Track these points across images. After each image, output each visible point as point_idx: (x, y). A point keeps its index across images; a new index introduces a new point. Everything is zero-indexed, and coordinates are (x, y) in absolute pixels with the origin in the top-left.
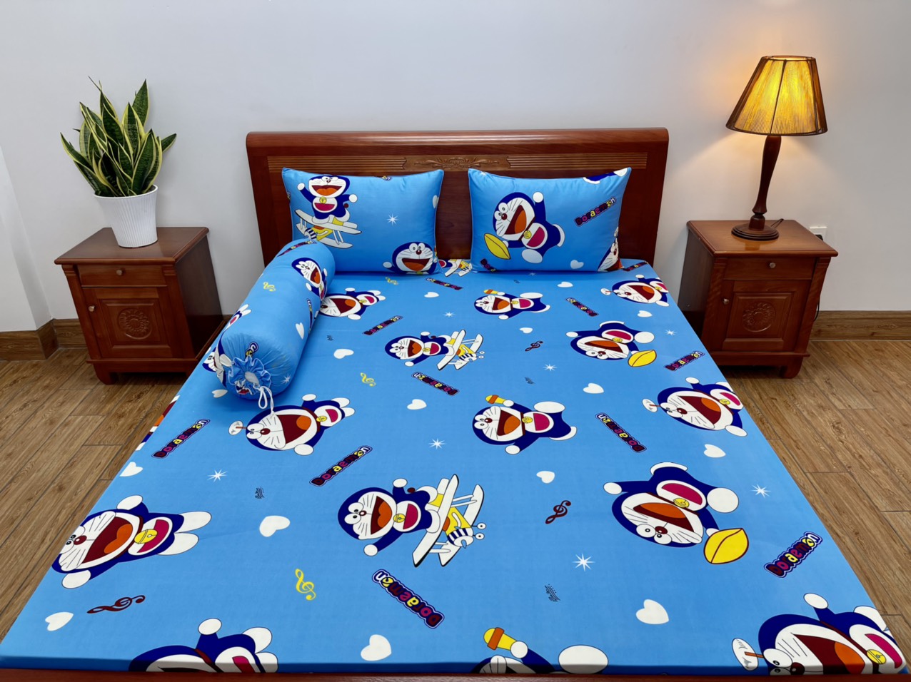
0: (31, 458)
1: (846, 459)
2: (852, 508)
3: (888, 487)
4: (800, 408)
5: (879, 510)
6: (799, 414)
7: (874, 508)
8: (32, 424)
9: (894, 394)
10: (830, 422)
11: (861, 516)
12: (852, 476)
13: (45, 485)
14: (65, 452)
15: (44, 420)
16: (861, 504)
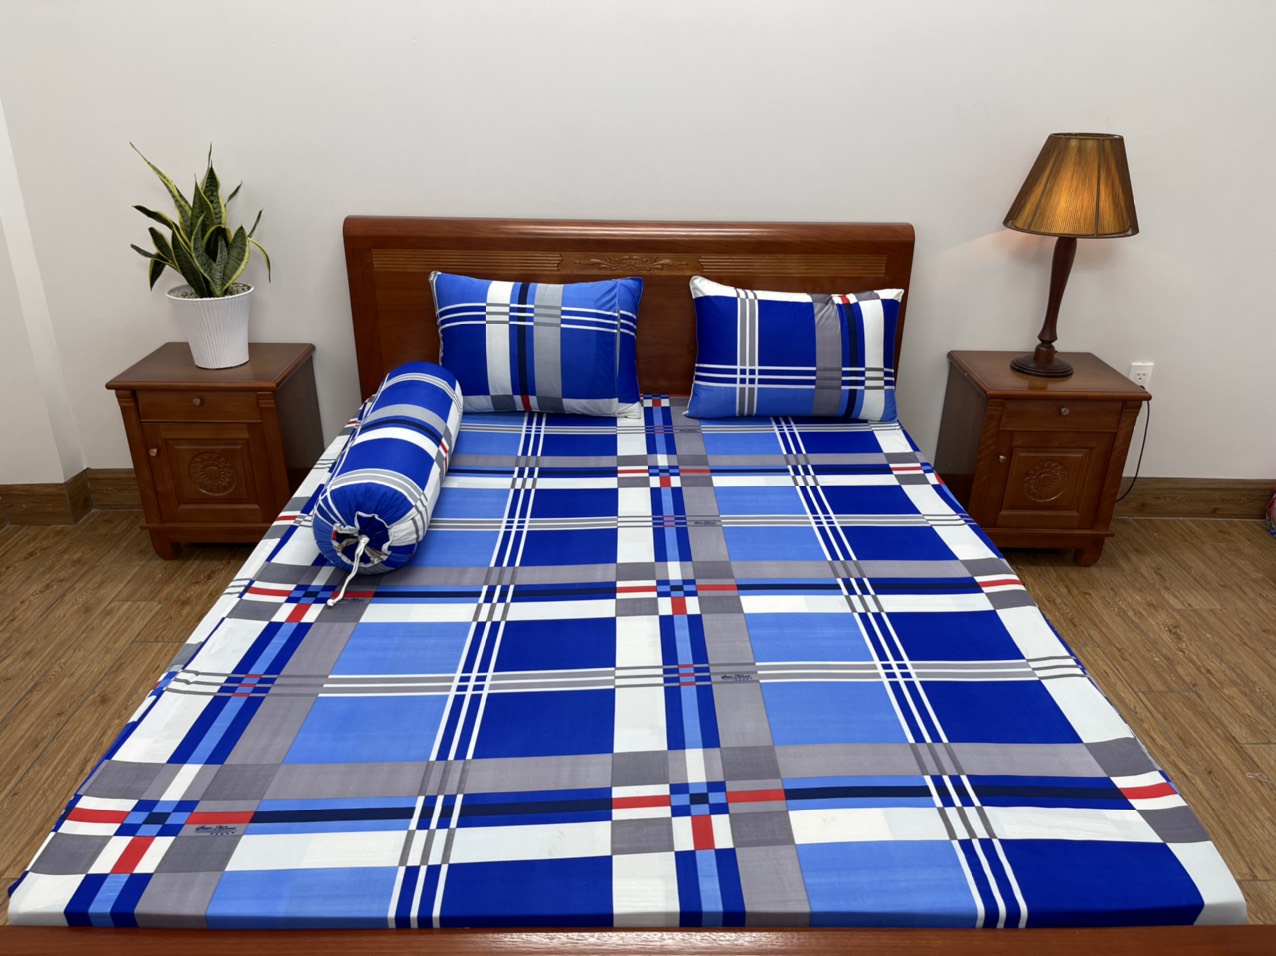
0: (60, 658)
1: (1189, 674)
2: (1202, 739)
3: (1248, 712)
4: (1123, 606)
5: (1237, 742)
6: (1122, 614)
7: (1231, 739)
8: (59, 612)
9: (1248, 590)
10: (1165, 625)
11: (1213, 749)
12: (1199, 696)
13: (82, 695)
14: (108, 651)
15: (76, 606)
16: (1213, 734)
